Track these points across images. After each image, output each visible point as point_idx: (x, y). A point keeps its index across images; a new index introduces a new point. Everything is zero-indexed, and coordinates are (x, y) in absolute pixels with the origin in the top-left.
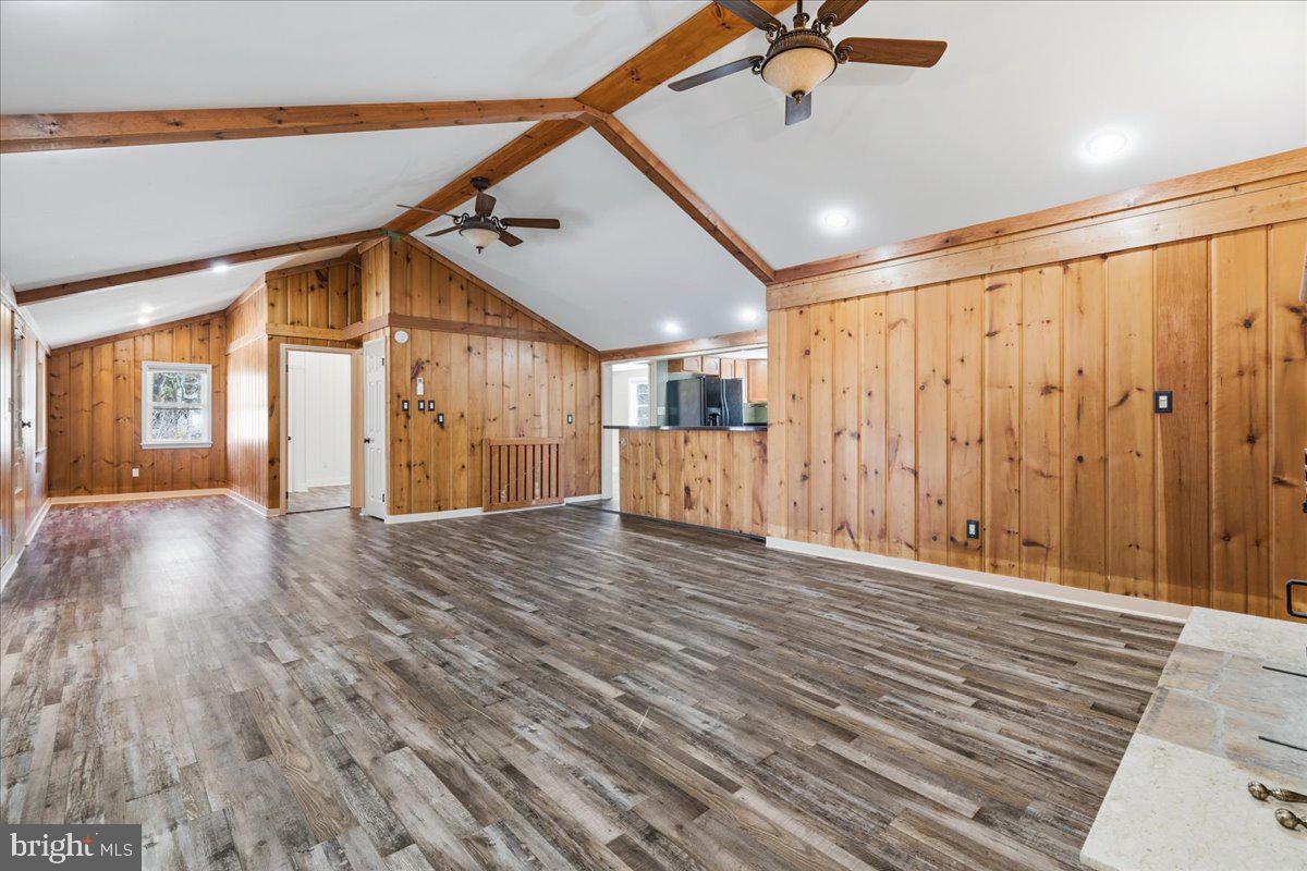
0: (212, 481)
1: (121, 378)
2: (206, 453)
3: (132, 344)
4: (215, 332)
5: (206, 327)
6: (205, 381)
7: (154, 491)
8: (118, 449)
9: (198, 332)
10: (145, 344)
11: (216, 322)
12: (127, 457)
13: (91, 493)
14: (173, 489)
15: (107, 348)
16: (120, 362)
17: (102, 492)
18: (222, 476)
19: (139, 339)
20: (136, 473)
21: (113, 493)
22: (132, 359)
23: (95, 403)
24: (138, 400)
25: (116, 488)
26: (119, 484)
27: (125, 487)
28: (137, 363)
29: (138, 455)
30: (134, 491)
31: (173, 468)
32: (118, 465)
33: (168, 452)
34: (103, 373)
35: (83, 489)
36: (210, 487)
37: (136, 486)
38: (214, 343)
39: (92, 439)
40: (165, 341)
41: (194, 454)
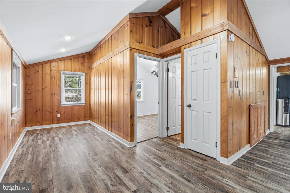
0: (85, 118)
1: (53, 78)
2: (83, 107)
3: (57, 64)
4: (86, 60)
5: (83, 58)
6: (83, 79)
7: (65, 123)
8: (52, 107)
9: (80, 60)
10: (62, 65)
11: (87, 57)
12: (56, 109)
13: (42, 125)
14: (72, 122)
15: (48, 65)
16: (53, 71)
17: (46, 124)
18: (88, 116)
19: (60, 62)
20: (59, 116)
21: (50, 124)
22: (57, 70)
23: (44, 87)
24: (59, 86)
25: (51, 122)
26: (53, 121)
27: (54, 122)
28: (59, 71)
29: (60, 108)
30: (58, 123)
31: (72, 113)
32: (52, 113)
33: (70, 107)
34: (47, 75)
35: (39, 123)
36: (85, 120)
37: (59, 121)
38: (86, 65)
39: (42, 102)
40: (69, 64)
41: (79, 108)
